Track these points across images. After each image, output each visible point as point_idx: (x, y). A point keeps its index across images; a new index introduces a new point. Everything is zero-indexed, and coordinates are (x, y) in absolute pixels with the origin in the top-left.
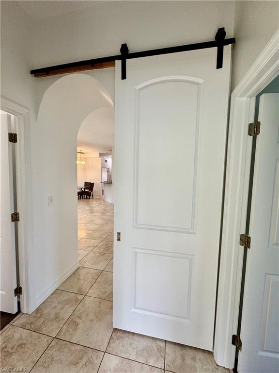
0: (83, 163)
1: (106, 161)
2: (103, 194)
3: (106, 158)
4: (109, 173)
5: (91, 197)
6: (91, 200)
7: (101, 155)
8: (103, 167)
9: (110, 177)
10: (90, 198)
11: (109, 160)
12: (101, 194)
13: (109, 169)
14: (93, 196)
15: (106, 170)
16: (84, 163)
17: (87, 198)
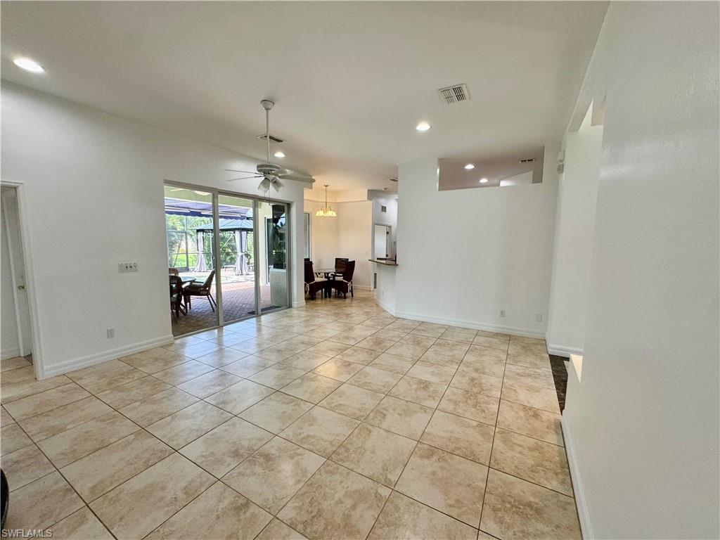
0: (331, 214)
1: (384, 209)
2: (375, 287)
3: (383, 202)
4: (390, 237)
5: (349, 294)
6: (348, 301)
7: (373, 194)
8: (377, 223)
9: (392, 245)
10: (345, 297)
11: (392, 206)
12: (372, 286)
13: (390, 227)
14: (352, 291)
15: (384, 229)
16: (334, 214)
17: (338, 297)
